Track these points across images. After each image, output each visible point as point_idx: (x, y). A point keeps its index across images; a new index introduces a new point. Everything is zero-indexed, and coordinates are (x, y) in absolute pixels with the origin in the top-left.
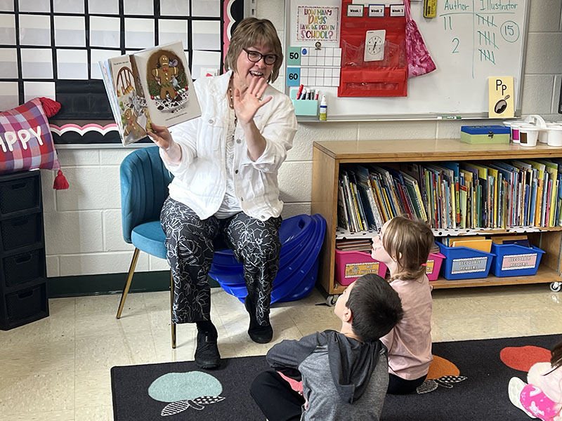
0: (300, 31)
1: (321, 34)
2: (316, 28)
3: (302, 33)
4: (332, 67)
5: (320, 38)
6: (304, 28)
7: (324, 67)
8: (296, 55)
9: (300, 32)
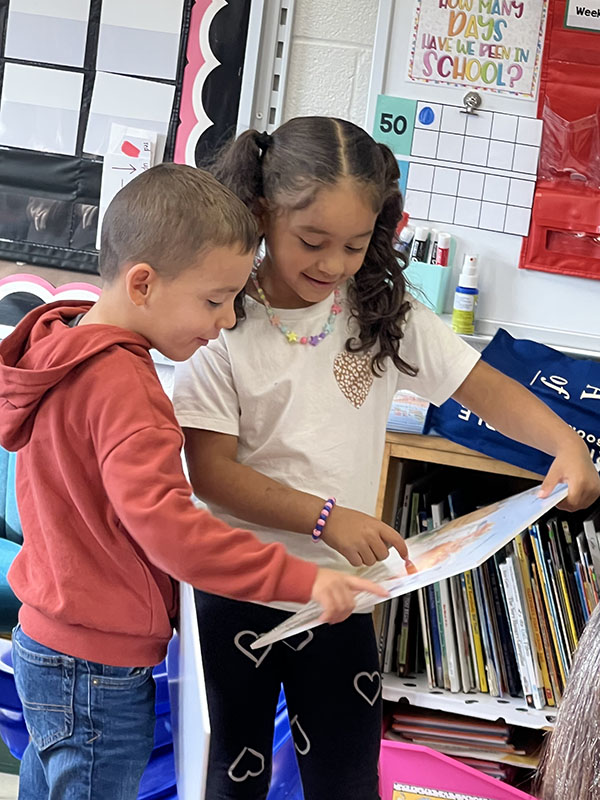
0: (421, 52)
1: (483, 72)
2: (470, 52)
3: (427, 62)
4: (511, 175)
5: (480, 82)
6: (432, 44)
7: (485, 170)
8: (400, 124)
9: (419, 58)
